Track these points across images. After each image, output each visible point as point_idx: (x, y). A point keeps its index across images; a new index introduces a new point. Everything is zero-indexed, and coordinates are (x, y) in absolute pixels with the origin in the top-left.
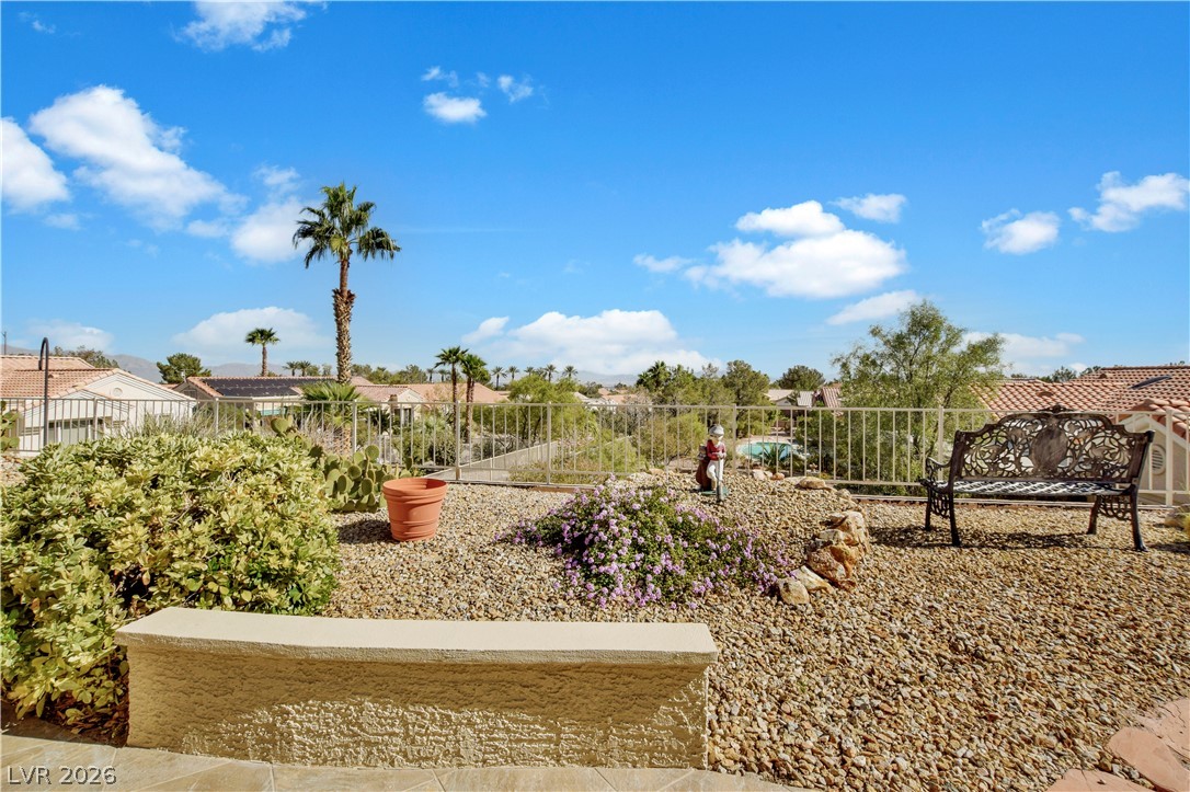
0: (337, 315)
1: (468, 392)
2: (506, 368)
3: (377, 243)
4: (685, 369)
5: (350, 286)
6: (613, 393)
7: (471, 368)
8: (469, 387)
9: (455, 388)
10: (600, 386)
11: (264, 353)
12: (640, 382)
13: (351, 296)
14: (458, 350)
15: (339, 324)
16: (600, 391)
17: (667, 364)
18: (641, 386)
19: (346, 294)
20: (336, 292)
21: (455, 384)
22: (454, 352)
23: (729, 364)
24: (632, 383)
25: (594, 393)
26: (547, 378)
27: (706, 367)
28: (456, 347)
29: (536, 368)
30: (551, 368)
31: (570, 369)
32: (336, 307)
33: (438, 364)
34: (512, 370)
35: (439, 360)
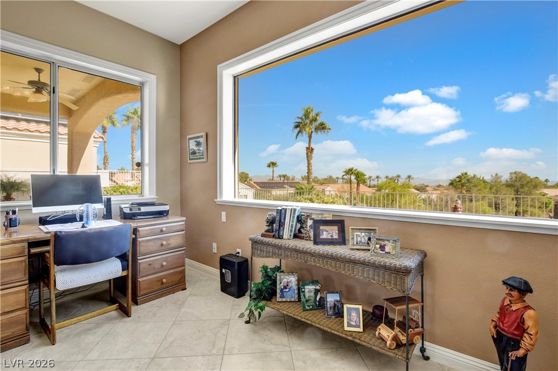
0: (307, 157)
1: (357, 188)
2: (374, 176)
3: (322, 127)
4: (478, 177)
5: (312, 146)
6: (435, 190)
7: (359, 177)
8: (358, 186)
9: (351, 186)
10: (428, 186)
11: (273, 171)
12: (451, 184)
13: (312, 149)
14: (352, 169)
15: (308, 161)
16: (427, 188)
17: (469, 174)
18: (451, 186)
19: (310, 149)
20: (307, 148)
21: (351, 184)
22: (351, 170)
23: (511, 173)
24: (446, 184)
25: (423, 189)
26: (396, 181)
27: (494, 175)
28: (352, 167)
29: (390, 176)
30: (399, 176)
31: (409, 177)
32: (307, 154)
33: (344, 175)
34: (377, 177)
35: (344, 174)
